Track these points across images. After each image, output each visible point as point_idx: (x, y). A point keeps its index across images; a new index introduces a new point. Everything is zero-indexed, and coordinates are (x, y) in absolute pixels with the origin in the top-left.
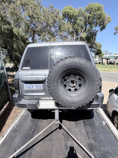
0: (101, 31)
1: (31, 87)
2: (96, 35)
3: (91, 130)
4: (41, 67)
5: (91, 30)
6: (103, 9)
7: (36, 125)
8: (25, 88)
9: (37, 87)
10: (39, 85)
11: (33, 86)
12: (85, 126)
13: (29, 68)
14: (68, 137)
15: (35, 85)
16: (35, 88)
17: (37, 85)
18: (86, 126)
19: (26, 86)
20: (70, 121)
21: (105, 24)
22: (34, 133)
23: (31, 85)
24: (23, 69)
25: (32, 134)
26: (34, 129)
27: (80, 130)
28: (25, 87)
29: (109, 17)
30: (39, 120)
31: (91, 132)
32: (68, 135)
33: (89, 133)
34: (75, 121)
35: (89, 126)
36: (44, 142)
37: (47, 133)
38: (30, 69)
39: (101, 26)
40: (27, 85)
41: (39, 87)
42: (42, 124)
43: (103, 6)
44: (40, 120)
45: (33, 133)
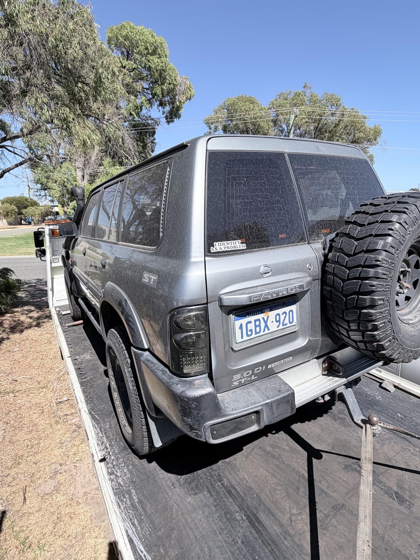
0: (168, 122)
1: (259, 326)
2: (154, 133)
4: (280, 236)
5: (138, 114)
6: (167, 53)
7: (230, 493)
8: (239, 339)
9: (279, 321)
10: (287, 309)
11: (266, 322)
13: (238, 244)
15: (272, 314)
16: (273, 327)
17: (280, 311)
19: (241, 327)
21: (178, 103)
22: (259, 522)
23: (260, 316)
24: (213, 250)
25: (258, 531)
26: (241, 508)
28: (238, 332)
29: (188, 82)
30: (214, 466)
36: (331, 528)
37: (301, 493)
38: (244, 246)
39: (168, 108)
40: (244, 321)
41: (287, 321)
42: (242, 474)
43: (165, 45)
44: (220, 463)
45: (254, 526)
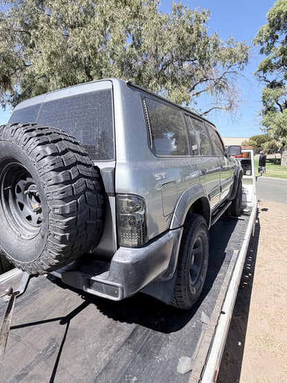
3: (124, 367)
12: (123, 345)
14: (53, 353)
18: (123, 348)
20: (104, 314)
27: (97, 351)
31: (118, 370)
32: (58, 348)
33: (112, 370)
34: (115, 319)
35: (135, 350)
